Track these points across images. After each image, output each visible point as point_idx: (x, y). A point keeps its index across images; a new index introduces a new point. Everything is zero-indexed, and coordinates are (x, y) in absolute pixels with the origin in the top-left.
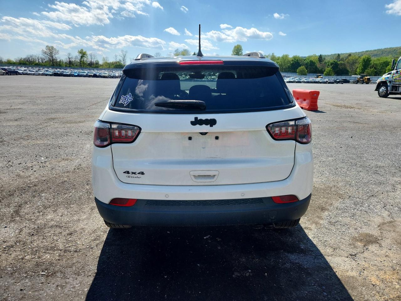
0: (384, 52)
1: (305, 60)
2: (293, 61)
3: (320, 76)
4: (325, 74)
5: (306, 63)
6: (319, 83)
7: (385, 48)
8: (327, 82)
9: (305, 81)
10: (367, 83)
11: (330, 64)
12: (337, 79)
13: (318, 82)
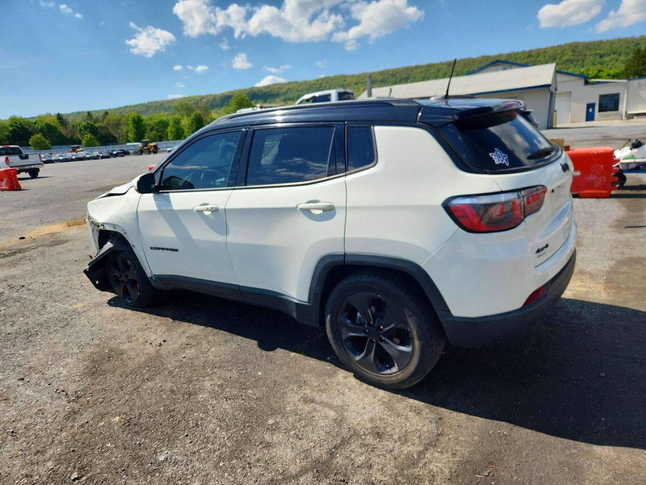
0: (149, 108)
1: (35, 123)
2: (12, 126)
3: (79, 148)
4: (84, 144)
5: (39, 128)
6: (86, 160)
7: (149, 103)
8: (98, 156)
9: (61, 158)
10: (155, 152)
11: (82, 128)
12: (113, 151)
13: (84, 157)
